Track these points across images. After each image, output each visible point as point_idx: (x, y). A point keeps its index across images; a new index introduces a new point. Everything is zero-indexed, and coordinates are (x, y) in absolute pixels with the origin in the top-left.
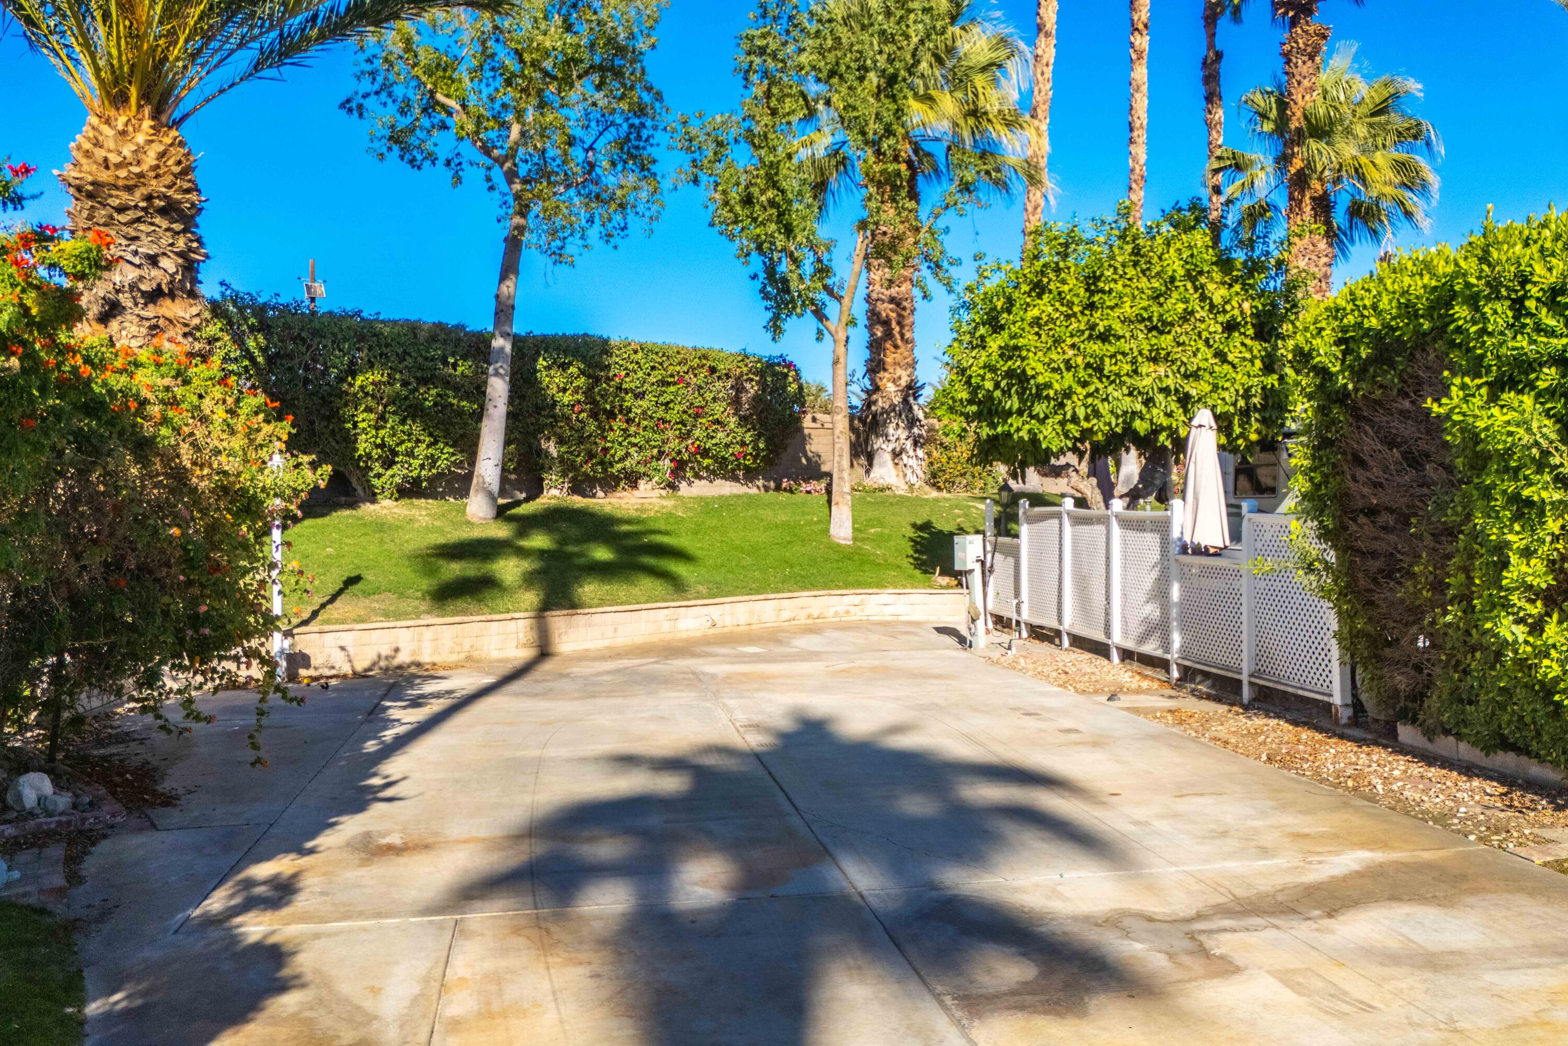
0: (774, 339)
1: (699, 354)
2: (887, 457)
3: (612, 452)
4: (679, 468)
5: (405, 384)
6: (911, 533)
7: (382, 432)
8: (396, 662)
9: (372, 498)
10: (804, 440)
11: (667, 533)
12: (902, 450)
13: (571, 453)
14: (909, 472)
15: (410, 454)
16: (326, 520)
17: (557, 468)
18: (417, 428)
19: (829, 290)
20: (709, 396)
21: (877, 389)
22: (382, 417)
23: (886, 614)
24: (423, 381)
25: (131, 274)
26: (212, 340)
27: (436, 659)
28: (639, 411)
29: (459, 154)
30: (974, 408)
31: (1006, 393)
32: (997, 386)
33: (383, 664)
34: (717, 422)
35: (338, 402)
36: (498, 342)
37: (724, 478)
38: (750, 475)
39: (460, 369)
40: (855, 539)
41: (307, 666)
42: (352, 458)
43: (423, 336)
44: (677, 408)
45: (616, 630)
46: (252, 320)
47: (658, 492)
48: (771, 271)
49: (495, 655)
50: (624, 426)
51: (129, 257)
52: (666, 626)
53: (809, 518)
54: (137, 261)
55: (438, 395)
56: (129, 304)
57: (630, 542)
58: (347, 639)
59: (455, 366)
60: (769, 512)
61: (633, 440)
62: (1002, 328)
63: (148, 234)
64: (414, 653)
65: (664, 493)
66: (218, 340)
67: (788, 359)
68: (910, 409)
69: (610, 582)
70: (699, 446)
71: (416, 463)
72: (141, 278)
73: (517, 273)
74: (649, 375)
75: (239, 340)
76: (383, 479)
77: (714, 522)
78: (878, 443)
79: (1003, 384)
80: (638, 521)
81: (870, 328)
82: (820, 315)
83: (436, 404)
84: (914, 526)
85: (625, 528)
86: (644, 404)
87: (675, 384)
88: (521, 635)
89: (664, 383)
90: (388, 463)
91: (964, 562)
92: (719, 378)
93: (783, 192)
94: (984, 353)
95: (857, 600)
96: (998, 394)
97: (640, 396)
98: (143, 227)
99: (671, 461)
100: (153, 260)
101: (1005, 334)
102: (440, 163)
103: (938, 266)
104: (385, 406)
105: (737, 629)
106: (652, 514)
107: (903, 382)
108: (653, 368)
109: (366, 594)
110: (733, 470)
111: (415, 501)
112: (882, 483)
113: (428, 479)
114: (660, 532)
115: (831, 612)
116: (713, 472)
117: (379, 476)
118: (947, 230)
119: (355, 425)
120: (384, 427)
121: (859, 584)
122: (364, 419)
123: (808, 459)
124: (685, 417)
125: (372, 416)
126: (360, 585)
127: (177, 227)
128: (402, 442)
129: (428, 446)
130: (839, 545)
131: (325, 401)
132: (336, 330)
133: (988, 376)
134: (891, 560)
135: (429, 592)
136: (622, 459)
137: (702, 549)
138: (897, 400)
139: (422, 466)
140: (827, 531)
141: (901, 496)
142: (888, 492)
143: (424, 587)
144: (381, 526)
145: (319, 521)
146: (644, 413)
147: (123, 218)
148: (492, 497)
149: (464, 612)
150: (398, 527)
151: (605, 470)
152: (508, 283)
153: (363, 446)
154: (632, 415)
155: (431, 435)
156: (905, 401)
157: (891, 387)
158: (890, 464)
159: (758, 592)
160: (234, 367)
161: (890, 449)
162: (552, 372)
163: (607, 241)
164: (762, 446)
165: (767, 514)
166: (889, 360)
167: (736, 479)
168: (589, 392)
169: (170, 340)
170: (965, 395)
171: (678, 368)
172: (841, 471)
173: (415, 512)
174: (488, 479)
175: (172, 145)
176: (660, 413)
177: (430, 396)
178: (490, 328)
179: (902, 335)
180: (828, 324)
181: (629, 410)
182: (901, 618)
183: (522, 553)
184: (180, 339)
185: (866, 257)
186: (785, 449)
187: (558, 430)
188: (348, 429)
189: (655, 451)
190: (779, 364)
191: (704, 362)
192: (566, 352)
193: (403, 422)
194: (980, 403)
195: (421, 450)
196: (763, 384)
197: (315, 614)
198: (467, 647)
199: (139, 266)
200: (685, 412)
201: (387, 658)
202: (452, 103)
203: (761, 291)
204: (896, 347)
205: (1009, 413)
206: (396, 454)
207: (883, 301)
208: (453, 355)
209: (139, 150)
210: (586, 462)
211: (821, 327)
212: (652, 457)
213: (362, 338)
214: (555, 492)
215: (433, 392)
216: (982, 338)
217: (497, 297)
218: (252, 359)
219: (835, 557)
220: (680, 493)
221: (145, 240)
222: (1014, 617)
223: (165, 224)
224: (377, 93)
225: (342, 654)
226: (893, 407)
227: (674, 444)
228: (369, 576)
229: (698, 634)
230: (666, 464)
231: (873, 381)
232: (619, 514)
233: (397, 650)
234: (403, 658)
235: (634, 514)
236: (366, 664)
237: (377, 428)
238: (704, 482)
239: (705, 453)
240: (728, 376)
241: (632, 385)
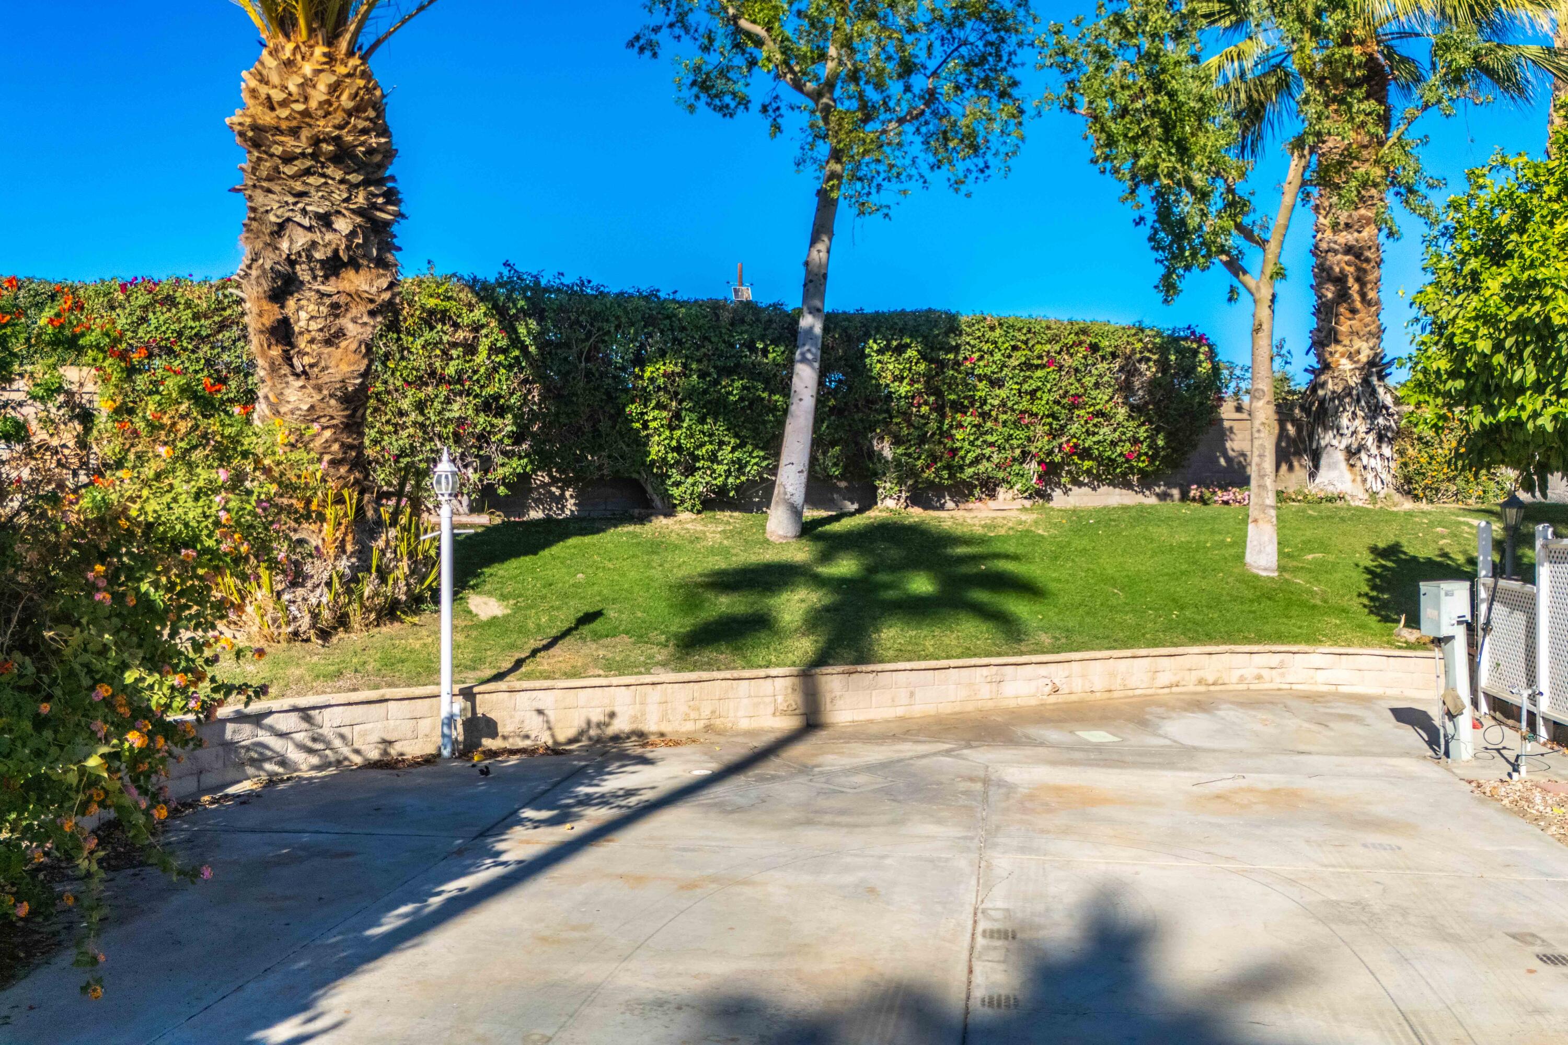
0: (1166, 301)
1: (1076, 328)
2: (1340, 456)
3: (962, 453)
4: (1051, 473)
5: (702, 375)
6: (1367, 560)
7: (677, 433)
8: (611, 731)
9: (670, 510)
10: (1222, 434)
11: (1015, 558)
12: (1361, 448)
13: (909, 455)
14: (1370, 476)
15: (713, 458)
16: (596, 538)
17: (892, 474)
18: (720, 429)
19: (1248, 234)
20: (1089, 381)
21: (1326, 367)
22: (677, 416)
23: (1320, 682)
24: (728, 372)
25: (301, 239)
26: (476, 328)
27: (665, 728)
28: (996, 402)
29: (777, 97)
30: (1460, 384)
31: (1515, 357)
32: (1498, 346)
33: (593, 732)
34: (1100, 414)
35: (624, 398)
36: (806, 321)
37: (1112, 484)
38: (1147, 481)
39: (771, 356)
40: (1282, 569)
41: (493, 734)
42: (643, 463)
43: (726, 316)
44: (1045, 397)
45: (912, 694)
46: (521, 303)
47: (1020, 503)
48: (1164, 214)
49: (745, 724)
50: (977, 420)
51: (298, 218)
52: (985, 691)
53: (1218, 538)
54: (306, 222)
55: (744, 388)
56: (306, 277)
57: (964, 569)
58: (546, 700)
59: (765, 352)
60: (1164, 530)
61: (990, 438)
62: (1510, 255)
63: (318, 188)
64: (635, 719)
65: (1028, 503)
66: (483, 326)
67: (1199, 331)
68: (1374, 392)
69: (919, 626)
70: (1076, 446)
71: (720, 469)
72: (314, 244)
73: (831, 236)
74: (1010, 357)
75: (508, 326)
76: (682, 488)
77: (1085, 543)
78: (1327, 438)
79: (1509, 343)
80: (982, 541)
81: (1317, 288)
82: (1235, 267)
83: (742, 399)
84: (1374, 550)
85: (961, 550)
86: (1003, 393)
87: (1043, 367)
88: (780, 699)
89: (1027, 366)
90: (690, 470)
91: (1438, 625)
92: (1103, 358)
93: (1172, 95)
94: (1475, 298)
95: (1275, 660)
96: (1499, 359)
97: (997, 383)
98: (311, 180)
99: (1039, 463)
100: (326, 220)
101: (1514, 265)
102: (755, 107)
103: (1411, 190)
104: (680, 402)
105: (1091, 697)
106: (1002, 532)
107: (1363, 358)
108: (1015, 348)
109: (597, 637)
110: (1124, 475)
111: (719, 515)
112: (1331, 490)
113: (738, 488)
114: (1007, 557)
115: (1234, 676)
116: (1098, 477)
117: (677, 484)
118: (1425, 140)
119: (645, 426)
120: (680, 427)
121: (1279, 638)
122: (656, 418)
123: (1229, 460)
124: (1056, 408)
125: (665, 414)
126: (596, 625)
127: (355, 178)
128: (702, 445)
129: (733, 450)
130: (1257, 577)
131: (610, 398)
132: (620, 312)
133: (1483, 331)
134: (1333, 601)
135: (676, 635)
136: (976, 461)
137: (1059, 580)
138: (1354, 380)
139: (728, 473)
140: (1240, 557)
141: (1357, 509)
142: (1339, 503)
143: (674, 629)
144: (656, 547)
145: (587, 539)
146: (1003, 404)
147: (290, 170)
148: (796, 513)
149: (710, 666)
150: (676, 547)
151: (952, 476)
152: (821, 246)
153: (655, 451)
154: (987, 408)
155: (736, 436)
156: (1366, 382)
157: (1346, 365)
158: (1343, 465)
159: (1125, 645)
160: (501, 357)
161: (1342, 446)
162: (885, 358)
163: (957, 190)
164: (1161, 443)
165: (1161, 533)
166: (1343, 328)
167: (1128, 485)
168: (929, 378)
169: (354, 321)
170: (1444, 365)
171: (1048, 347)
172: (1262, 476)
173: (712, 527)
174: (790, 489)
175: (349, 75)
176: (1025, 404)
177: (734, 388)
178: (799, 304)
179: (1363, 295)
180: (1247, 279)
181: (984, 402)
182: (1342, 689)
183: (819, 581)
184: (366, 319)
185: (1304, 183)
186: (1195, 447)
187: (894, 428)
188: (638, 431)
189: (1018, 452)
190: (1186, 338)
191: (1082, 338)
192: (902, 332)
193: (702, 420)
194: (1469, 375)
195: (725, 454)
196: (1163, 365)
197: (519, 663)
198: (706, 712)
199: (310, 229)
200: (1057, 402)
201: (599, 725)
202: (759, 30)
203: (1151, 239)
204: (1354, 311)
205: (1520, 389)
206: (696, 459)
207: (1336, 252)
208: (763, 340)
209: (307, 84)
210: (928, 467)
211: (1236, 283)
212: (1014, 459)
213: (649, 321)
214: (890, 503)
215: (738, 384)
216: (1475, 275)
217: (807, 264)
218: (524, 349)
219: (1249, 594)
220: (1051, 504)
221: (316, 196)
222: (1526, 705)
223: (338, 175)
224: (671, 25)
225: (540, 719)
226: (1348, 391)
227: (1042, 443)
228: (611, 614)
229: (1033, 702)
230: (1033, 467)
231: (1320, 357)
232: (959, 531)
233: (612, 715)
234: (620, 725)
235: (979, 531)
236: (571, 732)
237: (672, 428)
238: (1085, 489)
239: (1086, 454)
240: (1114, 355)
241: (988, 371)
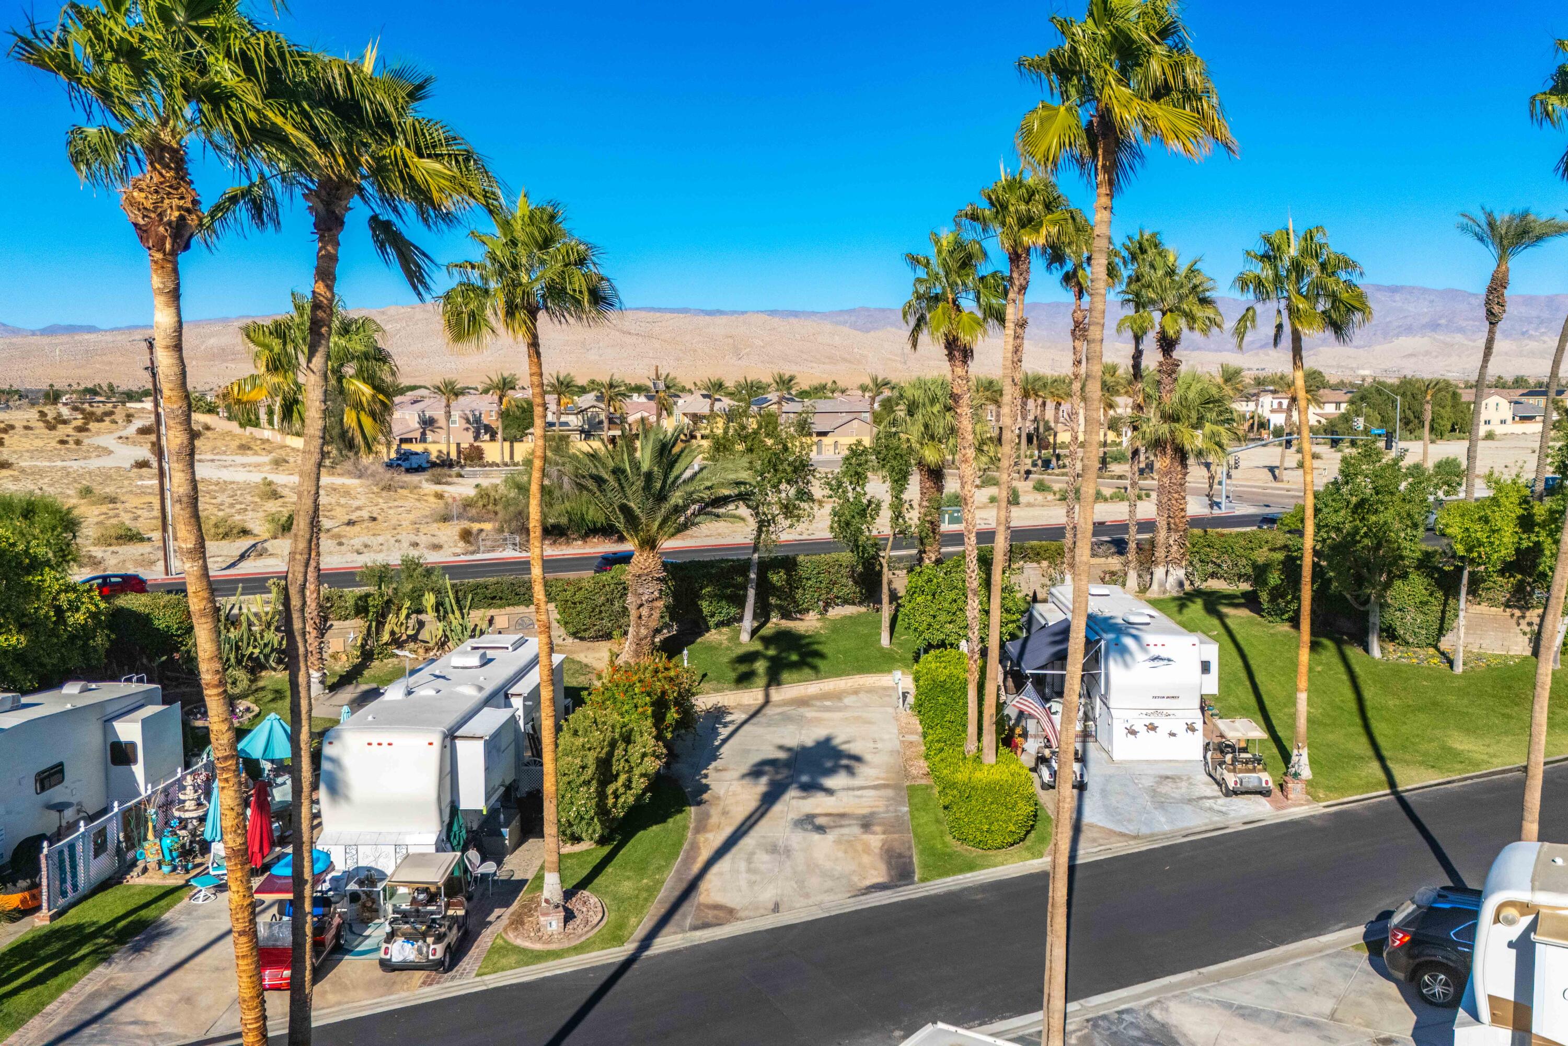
3: (798, 602)
4: (827, 605)
7: (711, 607)
9: (709, 630)
13: (781, 603)
15: (721, 613)
17: (775, 610)
18: (723, 604)
20: (839, 576)
22: (711, 602)
28: (809, 585)
33: (716, 706)
34: (843, 585)
35: (697, 600)
37: (849, 605)
38: (860, 603)
40: (891, 644)
41: (695, 708)
42: (701, 618)
44: (825, 582)
50: (803, 591)
52: (805, 691)
58: (705, 699)
59: (737, 579)
61: (807, 596)
65: (819, 617)
70: (835, 596)
71: (723, 615)
74: (813, 572)
77: (835, 636)
80: (808, 636)
83: (730, 594)
86: (811, 582)
87: (824, 573)
88: (760, 696)
89: (819, 574)
90: (714, 618)
92: (844, 569)
95: (879, 678)
97: (809, 580)
99: (823, 602)
104: (712, 598)
105: (830, 691)
106: (813, 631)
108: (815, 569)
109: (709, 682)
110: (853, 602)
111: (723, 630)
113: (727, 620)
114: (817, 643)
115: (866, 685)
116: (844, 604)
117: (710, 622)
119: (702, 606)
121: (881, 671)
122: (705, 604)
125: (708, 603)
126: (708, 678)
128: (718, 609)
130: (882, 650)
134: (903, 655)
136: (803, 602)
144: (712, 646)
148: (750, 629)
150: (717, 646)
153: (705, 613)
154: (806, 587)
157: (927, 561)
159: (841, 675)
162: (773, 572)
164: (863, 592)
166: (926, 549)
167: (854, 605)
168: (788, 580)
173: (723, 636)
174: (748, 627)
176: (818, 585)
187: (776, 595)
188: (701, 609)
189: (816, 599)
192: (779, 565)
193: (718, 603)
195: (724, 611)
196: (863, 568)
198: (742, 702)
200: (829, 583)
206: (716, 614)
212: (815, 602)
214: (775, 621)
219: (879, 657)
220: (827, 617)
225: (703, 704)
227: (824, 596)
228: (709, 674)
229: (814, 693)
230: (821, 603)
232: (797, 632)
235: (806, 632)
236: (711, 707)
238: (840, 608)
239: (838, 598)
240: (847, 568)
241: (806, 576)
